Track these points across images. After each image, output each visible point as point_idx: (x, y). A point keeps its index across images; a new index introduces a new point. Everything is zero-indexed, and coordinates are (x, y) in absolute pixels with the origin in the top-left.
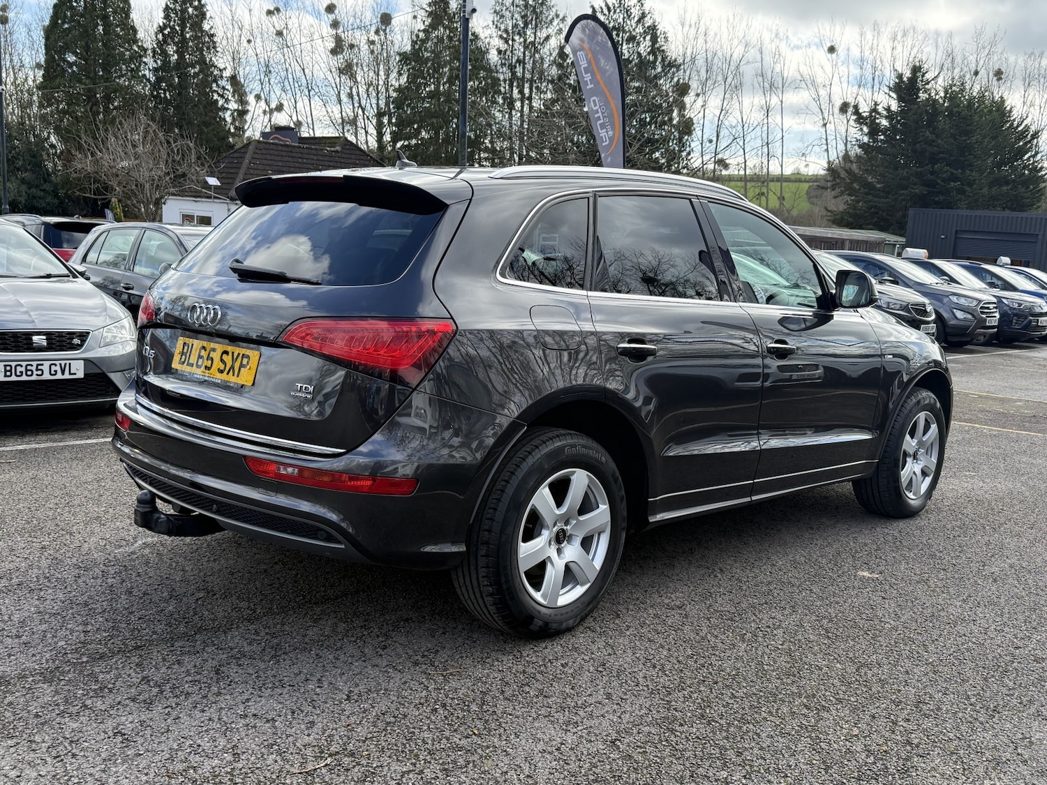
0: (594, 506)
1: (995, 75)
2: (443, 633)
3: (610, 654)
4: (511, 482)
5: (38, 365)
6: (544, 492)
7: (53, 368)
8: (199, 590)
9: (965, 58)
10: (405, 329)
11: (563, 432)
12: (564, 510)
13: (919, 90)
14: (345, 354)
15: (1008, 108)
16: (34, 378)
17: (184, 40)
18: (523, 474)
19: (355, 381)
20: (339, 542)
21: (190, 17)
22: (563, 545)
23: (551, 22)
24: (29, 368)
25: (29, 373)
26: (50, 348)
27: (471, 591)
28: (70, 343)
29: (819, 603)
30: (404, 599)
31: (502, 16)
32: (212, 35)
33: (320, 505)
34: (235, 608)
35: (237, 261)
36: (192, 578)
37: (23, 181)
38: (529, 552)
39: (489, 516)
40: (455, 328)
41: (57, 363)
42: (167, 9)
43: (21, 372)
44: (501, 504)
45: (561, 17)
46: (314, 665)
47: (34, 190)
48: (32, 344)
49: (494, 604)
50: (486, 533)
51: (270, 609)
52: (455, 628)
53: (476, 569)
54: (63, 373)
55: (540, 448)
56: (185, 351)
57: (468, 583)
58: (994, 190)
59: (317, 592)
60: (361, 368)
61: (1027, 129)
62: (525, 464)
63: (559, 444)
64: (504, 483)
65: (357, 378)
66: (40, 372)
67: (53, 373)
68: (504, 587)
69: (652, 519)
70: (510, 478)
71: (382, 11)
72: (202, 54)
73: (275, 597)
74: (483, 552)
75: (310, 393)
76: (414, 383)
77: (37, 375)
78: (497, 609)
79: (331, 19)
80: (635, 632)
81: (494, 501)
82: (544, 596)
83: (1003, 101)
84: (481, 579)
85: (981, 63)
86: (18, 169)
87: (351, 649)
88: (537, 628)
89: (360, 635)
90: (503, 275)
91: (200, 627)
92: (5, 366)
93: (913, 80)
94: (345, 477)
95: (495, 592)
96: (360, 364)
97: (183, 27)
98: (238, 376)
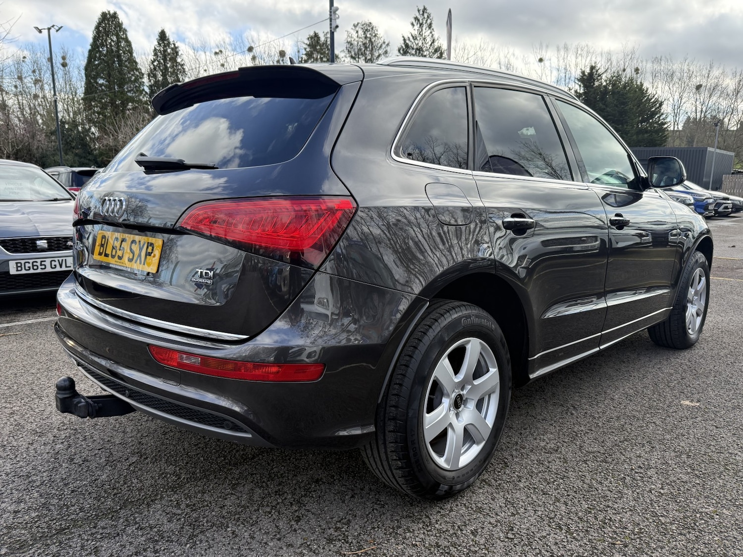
0: (485, 370)
1: (635, 71)
2: (353, 496)
3: (513, 515)
4: (414, 357)
5: (41, 262)
6: (445, 363)
7: (53, 263)
8: (133, 454)
9: (618, 62)
10: (304, 208)
11: (457, 303)
12: (461, 376)
13: (594, 80)
14: (246, 239)
15: (645, 89)
16: (39, 271)
17: (166, 68)
18: (425, 348)
19: (257, 264)
20: (245, 432)
21: (169, 54)
22: (460, 409)
23: (381, 47)
24: (35, 264)
25: (35, 267)
26: (50, 249)
27: (379, 463)
28: (65, 245)
29: (668, 437)
30: (314, 454)
31: (352, 44)
32: (182, 65)
33: (225, 397)
34: (163, 473)
35: (142, 155)
36: (130, 439)
37: (76, 155)
38: (432, 421)
39: (395, 392)
40: (355, 205)
41: (56, 259)
42: (155, 50)
43: (29, 267)
44: (406, 380)
45: (386, 43)
46: (229, 548)
47: (82, 160)
48: (36, 247)
49: (402, 477)
50: (393, 409)
51: (194, 473)
52: (362, 489)
53: (385, 443)
54: (61, 266)
55: (439, 321)
56: (103, 243)
57: (376, 455)
58: (640, 136)
59: (237, 451)
60: (261, 251)
61: (657, 100)
62: (426, 337)
63: (455, 316)
64: (408, 358)
65: (259, 262)
66: (43, 267)
67: (53, 266)
68: (413, 460)
69: (531, 376)
70: (414, 352)
71: (281, 49)
72: (177, 75)
73: (199, 459)
74: (391, 428)
75: (210, 278)
76: (316, 264)
77: (41, 269)
78: (406, 481)
79: (251, 55)
80: (527, 484)
81: (399, 377)
82: (447, 461)
83: (642, 85)
84: (389, 453)
85: (627, 64)
86: (73, 148)
87: (266, 523)
88: (443, 493)
89: (274, 503)
90: (397, 154)
91: (127, 500)
92: (17, 263)
93: (591, 74)
94: (250, 365)
95: (405, 466)
96: (261, 247)
97: (165, 60)
98: (144, 264)
